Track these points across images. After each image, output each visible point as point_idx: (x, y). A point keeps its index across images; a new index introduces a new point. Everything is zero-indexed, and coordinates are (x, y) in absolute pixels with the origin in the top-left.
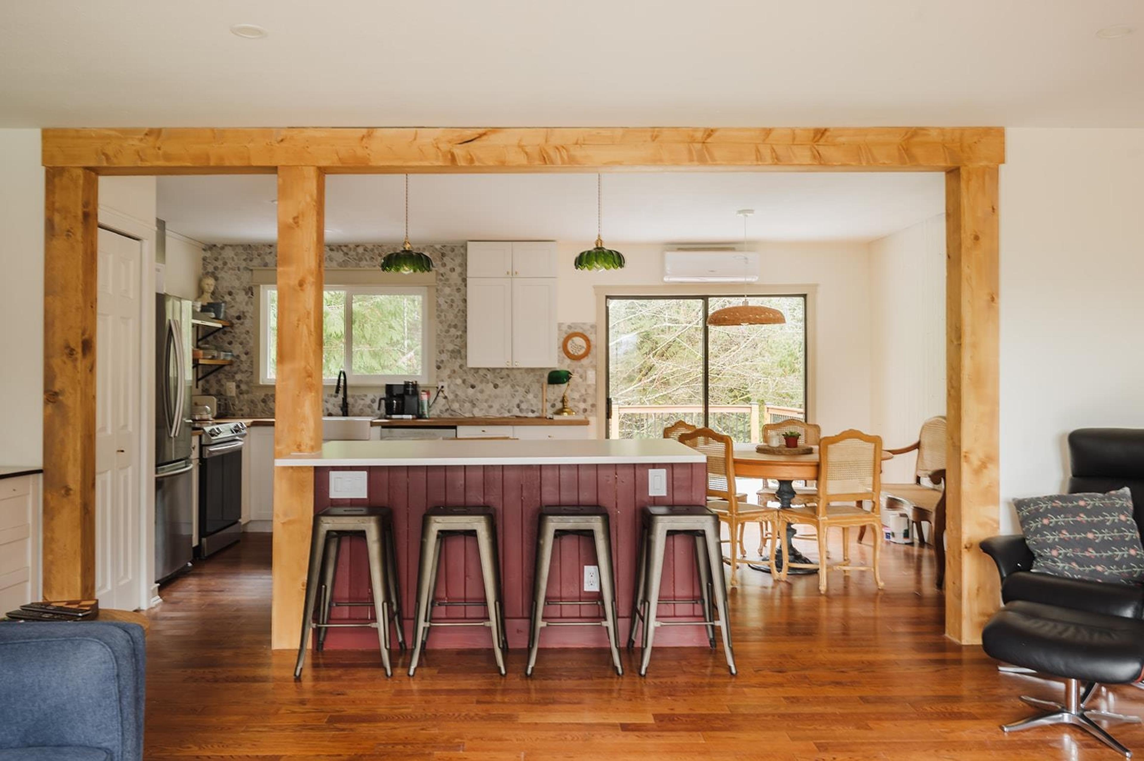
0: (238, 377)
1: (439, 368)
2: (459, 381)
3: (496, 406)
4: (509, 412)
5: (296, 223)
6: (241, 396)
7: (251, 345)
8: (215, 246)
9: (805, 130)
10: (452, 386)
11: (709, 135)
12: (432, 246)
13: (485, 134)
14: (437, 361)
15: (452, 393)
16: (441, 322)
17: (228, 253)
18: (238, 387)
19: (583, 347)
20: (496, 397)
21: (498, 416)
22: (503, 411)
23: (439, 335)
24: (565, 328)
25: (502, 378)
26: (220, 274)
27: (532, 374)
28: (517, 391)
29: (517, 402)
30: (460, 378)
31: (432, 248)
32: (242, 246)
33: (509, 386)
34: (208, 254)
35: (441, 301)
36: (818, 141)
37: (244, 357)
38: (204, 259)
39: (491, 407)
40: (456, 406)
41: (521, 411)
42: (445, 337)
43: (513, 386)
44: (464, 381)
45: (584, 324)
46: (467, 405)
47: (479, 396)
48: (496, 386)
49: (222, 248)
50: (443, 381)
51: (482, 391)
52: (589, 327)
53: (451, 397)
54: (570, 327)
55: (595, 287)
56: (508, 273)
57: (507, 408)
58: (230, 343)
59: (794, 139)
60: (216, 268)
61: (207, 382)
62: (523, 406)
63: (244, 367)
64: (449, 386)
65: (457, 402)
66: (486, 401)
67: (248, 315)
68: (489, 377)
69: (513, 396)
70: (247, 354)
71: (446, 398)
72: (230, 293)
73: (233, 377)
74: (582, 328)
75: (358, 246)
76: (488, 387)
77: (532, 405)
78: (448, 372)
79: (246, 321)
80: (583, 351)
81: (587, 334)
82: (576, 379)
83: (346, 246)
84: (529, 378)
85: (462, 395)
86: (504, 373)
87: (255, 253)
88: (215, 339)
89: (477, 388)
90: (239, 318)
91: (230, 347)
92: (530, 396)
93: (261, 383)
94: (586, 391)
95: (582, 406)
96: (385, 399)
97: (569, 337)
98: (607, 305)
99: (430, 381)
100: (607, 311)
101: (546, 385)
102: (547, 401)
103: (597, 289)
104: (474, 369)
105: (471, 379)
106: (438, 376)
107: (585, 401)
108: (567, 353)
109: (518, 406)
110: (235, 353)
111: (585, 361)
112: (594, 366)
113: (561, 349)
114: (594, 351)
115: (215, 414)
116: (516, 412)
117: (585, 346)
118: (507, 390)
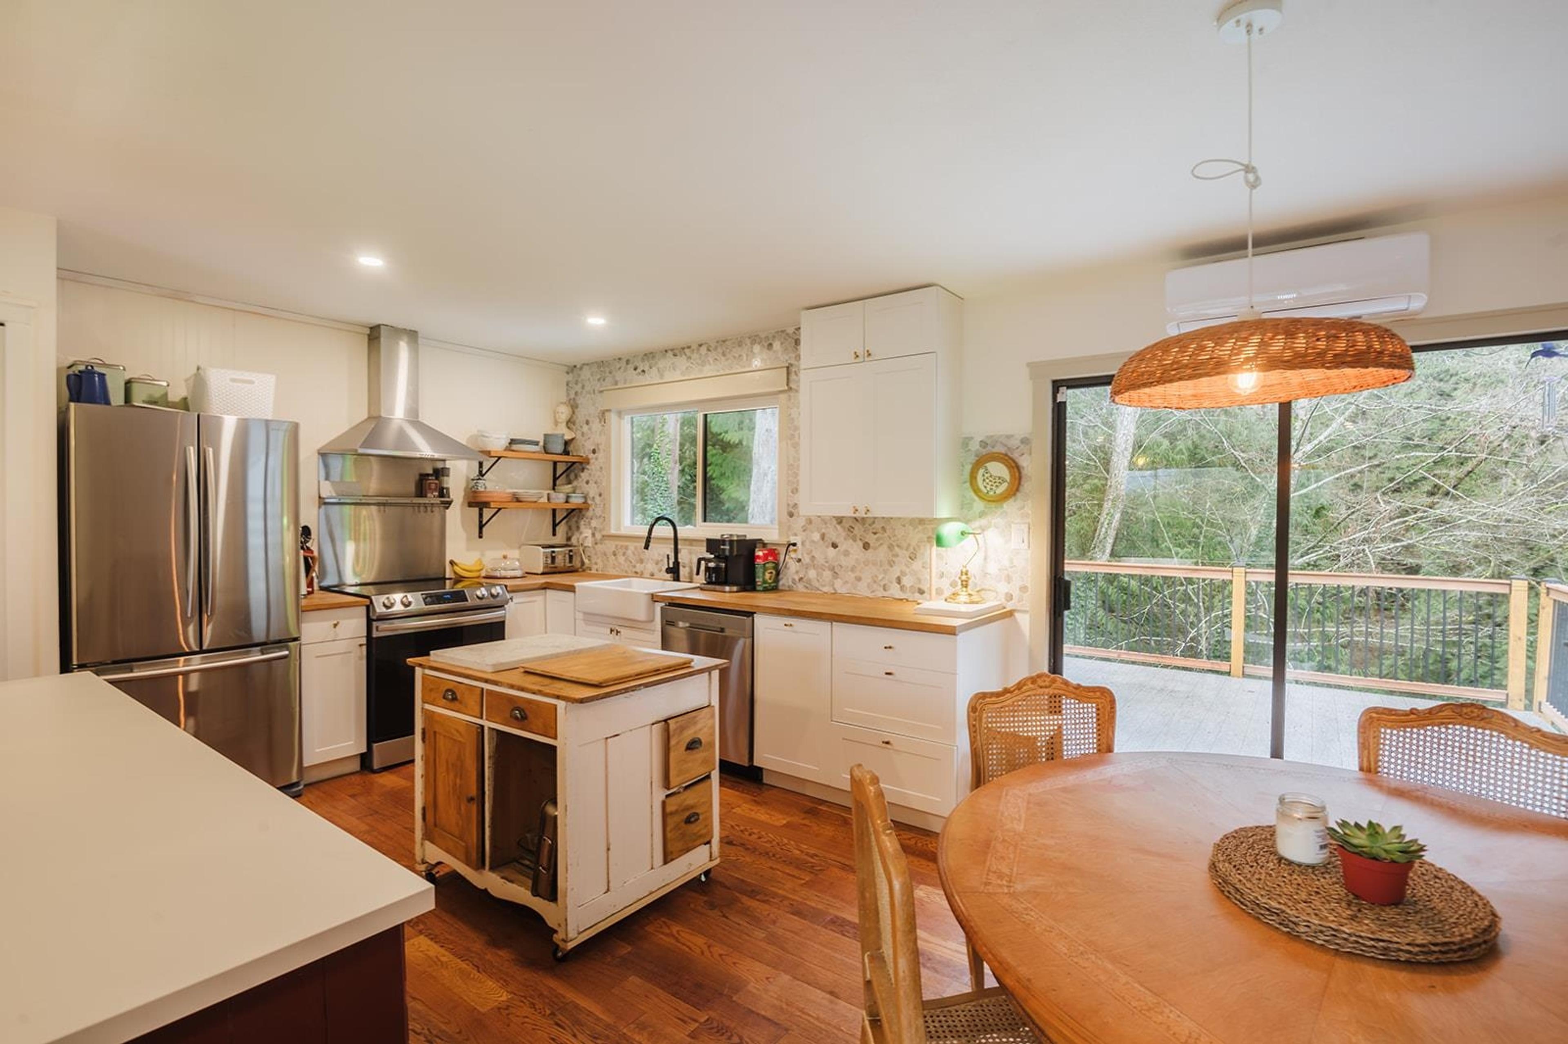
0: (594, 523)
1: (791, 515)
2: (816, 536)
3: (867, 578)
4: (885, 589)
6: (596, 547)
7: (603, 483)
8: (575, 366)
10: (807, 544)
12: (783, 331)
14: (788, 505)
15: (808, 554)
17: (586, 373)
18: (593, 535)
19: (1004, 481)
20: (866, 563)
22: (875, 586)
24: (975, 446)
25: (875, 533)
26: (580, 400)
27: (920, 527)
28: (897, 556)
29: (898, 574)
30: (818, 530)
31: (783, 335)
32: (596, 362)
33: (885, 546)
34: (570, 377)
37: (598, 499)
38: (567, 384)
39: (859, 579)
40: (812, 574)
41: (902, 588)
43: (891, 547)
44: (823, 537)
45: (1009, 437)
46: (827, 574)
47: (843, 561)
48: (866, 546)
49: (581, 368)
50: (796, 535)
51: (846, 553)
52: (1018, 443)
53: (806, 560)
54: (984, 444)
55: (1028, 365)
56: (857, 355)
57: (882, 583)
58: (587, 482)
60: (576, 393)
61: (570, 527)
62: (905, 581)
63: (598, 511)
64: (803, 543)
65: (814, 567)
66: (853, 569)
67: (601, 448)
68: (856, 531)
69: (891, 564)
70: (600, 495)
71: (798, 560)
72: (587, 423)
73: (589, 523)
74: (1005, 445)
76: (856, 547)
77: (919, 580)
78: (802, 522)
79: (600, 455)
80: (1005, 486)
81: (1015, 455)
82: (993, 538)
83: (689, 347)
84: (915, 536)
85: (820, 560)
86: (878, 526)
87: (607, 370)
88: (576, 477)
89: (842, 547)
90: (594, 452)
91: (586, 488)
92: (916, 565)
93: (613, 532)
94: (1011, 560)
95: (1003, 588)
96: (709, 560)
97: (980, 462)
98: (1060, 399)
99: (780, 534)
100: (1059, 411)
101: (935, 546)
102: (942, 575)
103: (1035, 368)
104: (837, 518)
105: (835, 533)
106: (789, 528)
107: (1009, 579)
108: (977, 491)
109: (899, 581)
110: (591, 495)
111: (1010, 506)
112: (1027, 516)
113: (968, 484)
114: (1026, 486)
115: (541, 570)
116: (895, 591)
117: (1007, 477)
118: (882, 553)
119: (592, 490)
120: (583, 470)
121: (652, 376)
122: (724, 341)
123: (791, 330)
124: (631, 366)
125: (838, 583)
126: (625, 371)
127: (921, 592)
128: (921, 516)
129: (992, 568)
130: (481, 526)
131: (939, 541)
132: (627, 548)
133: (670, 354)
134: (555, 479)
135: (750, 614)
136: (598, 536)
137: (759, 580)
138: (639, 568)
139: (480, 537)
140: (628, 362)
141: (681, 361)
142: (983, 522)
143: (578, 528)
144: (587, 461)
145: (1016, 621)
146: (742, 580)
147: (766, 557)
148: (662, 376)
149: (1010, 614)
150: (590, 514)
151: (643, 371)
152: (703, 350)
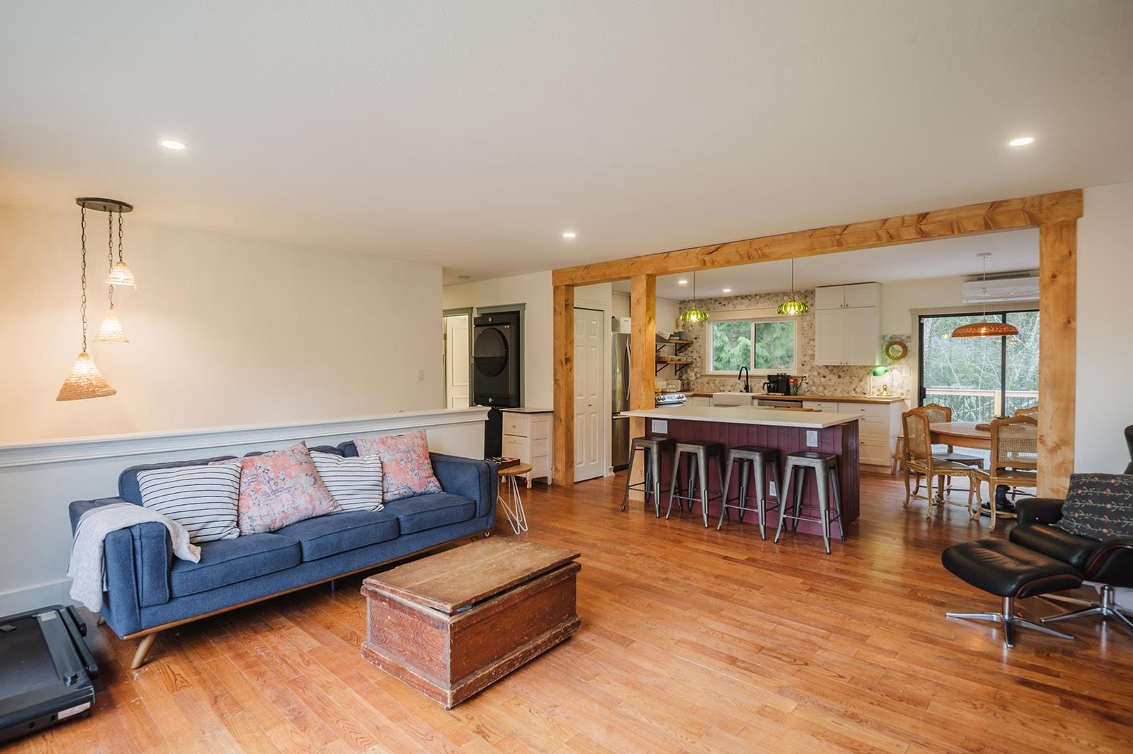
0: (696, 370)
1: (803, 365)
2: (816, 373)
3: (840, 390)
4: (848, 393)
5: (638, 302)
6: (697, 380)
7: (702, 352)
8: (685, 301)
9: (911, 216)
10: (812, 376)
11: (845, 230)
13: (719, 247)
14: (802, 361)
15: (811, 381)
16: (805, 338)
18: (696, 375)
19: (900, 352)
20: (839, 384)
21: (841, 395)
22: (844, 392)
23: (803, 346)
24: (887, 339)
25: (844, 372)
27: (864, 369)
28: (854, 380)
29: (854, 387)
30: (817, 371)
33: (848, 377)
34: (682, 306)
35: (805, 324)
36: (921, 222)
37: (698, 360)
38: (680, 308)
39: (836, 390)
40: (814, 389)
41: (856, 393)
42: (807, 346)
43: (851, 377)
44: (819, 374)
45: (902, 336)
46: (821, 388)
47: (829, 383)
48: (839, 377)
49: (688, 302)
50: (806, 373)
51: (830, 380)
52: (905, 338)
53: (811, 383)
54: (891, 338)
55: (910, 310)
56: (842, 306)
58: (692, 352)
59: (903, 223)
61: (682, 372)
62: (857, 390)
63: (699, 365)
64: (809, 376)
65: (814, 386)
66: (833, 386)
67: (700, 337)
68: (835, 371)
69: (851, 383)
70: (700, 357)
71: (807, 383)
72: (692, 326)
73: (694, 370)
74: (900, 339)
75: (756, 295)
76: (835, 378)
77: (863, 389)
78: (809, 367)
79: (700, 340)
80: (900, 354)
81: (904, 342)
82: (895, 372)
83: (750, 296)
84: (862, 372)
85: (817, 382)
86: (845, 369)
87: (704, 303)
88: (685, 350)
89: (827, 378)
90: (696, 339)
91: (692, 354)
92: (862, 383)
93: (707, 373)
94: (903, 381)
95: (900, 391)
96: (767, 383)
97: (890, 344)
98: (922, 322)
99: (798, 373)
100: (921, 326)
101: (872, 376)
102: (874, 387)
103: (912, 311)
104: (825, 366)
105: (823, 372)
106: (803, 370)
107: (902, 388)
108: (889, 355)
109: (854, 390)
110: (694, 357)
111: (902, 361)
112: (909, 364)
113: (885, 353)
114: (909, 354)
115: (680, 389)
116: (853, 393)
117: (902, 350)
118: (847, 379)
119: (695, 355)
120: (689, 347)
121: (730, 307)
122: (769, 294)
123: (803, 292)
124: (717, 303)
125: (826, 392)
126: (714, 304)
127: (865, 394)
128: (865, 365)
129: (895, 384)
130: (656, 372)
131: (875, 374)
132: (715, 380)
133: (740, 298)
134: (676, 351)
135: (801, 402)
136: (698, 375)
137: (792, 391)
138: (722, 388)
139: (656, 375)
140: (716, 300)
141: (746, 302)
142: (891, 367)
143: (686, 372)
144: (692, 343)
145: (905, 403)
146: (785, 391)
147: (794, 382)
148: (735, 307)
149: (903, 400)
150: (694, 365)
151: (725, 305)
152: (758, 297)
